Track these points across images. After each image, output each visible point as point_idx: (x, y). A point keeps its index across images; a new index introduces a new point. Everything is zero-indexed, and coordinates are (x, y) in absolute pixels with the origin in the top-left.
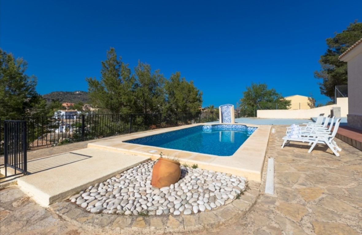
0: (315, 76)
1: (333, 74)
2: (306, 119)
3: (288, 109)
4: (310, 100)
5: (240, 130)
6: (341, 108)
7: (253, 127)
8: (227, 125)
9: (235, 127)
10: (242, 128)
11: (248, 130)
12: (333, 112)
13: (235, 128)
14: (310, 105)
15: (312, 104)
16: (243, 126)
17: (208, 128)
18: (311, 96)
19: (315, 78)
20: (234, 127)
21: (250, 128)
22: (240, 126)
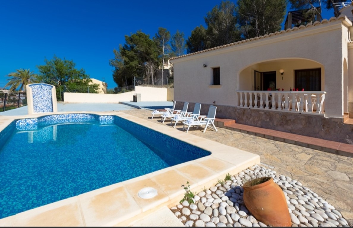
0: (110, 64)
1: (128, 66)
2: (115, 103)
3: (98, 93)
4: (104, 85)
5: (81, 120)
6: (141, 95)
7: (106, 116)
8: (59, 116)
9: (73, 117)
10: (84, 118)
11: (101, 120)
12: (136, 98)
13: (73, 119)
14: (104, 89)
15: (105, 89)
16: (85, 115)
17: (28, 124)
18: (104, 81)
19: (110, 65)
20: (70, 117)
21: (103, 117)
22: (81, 115)
